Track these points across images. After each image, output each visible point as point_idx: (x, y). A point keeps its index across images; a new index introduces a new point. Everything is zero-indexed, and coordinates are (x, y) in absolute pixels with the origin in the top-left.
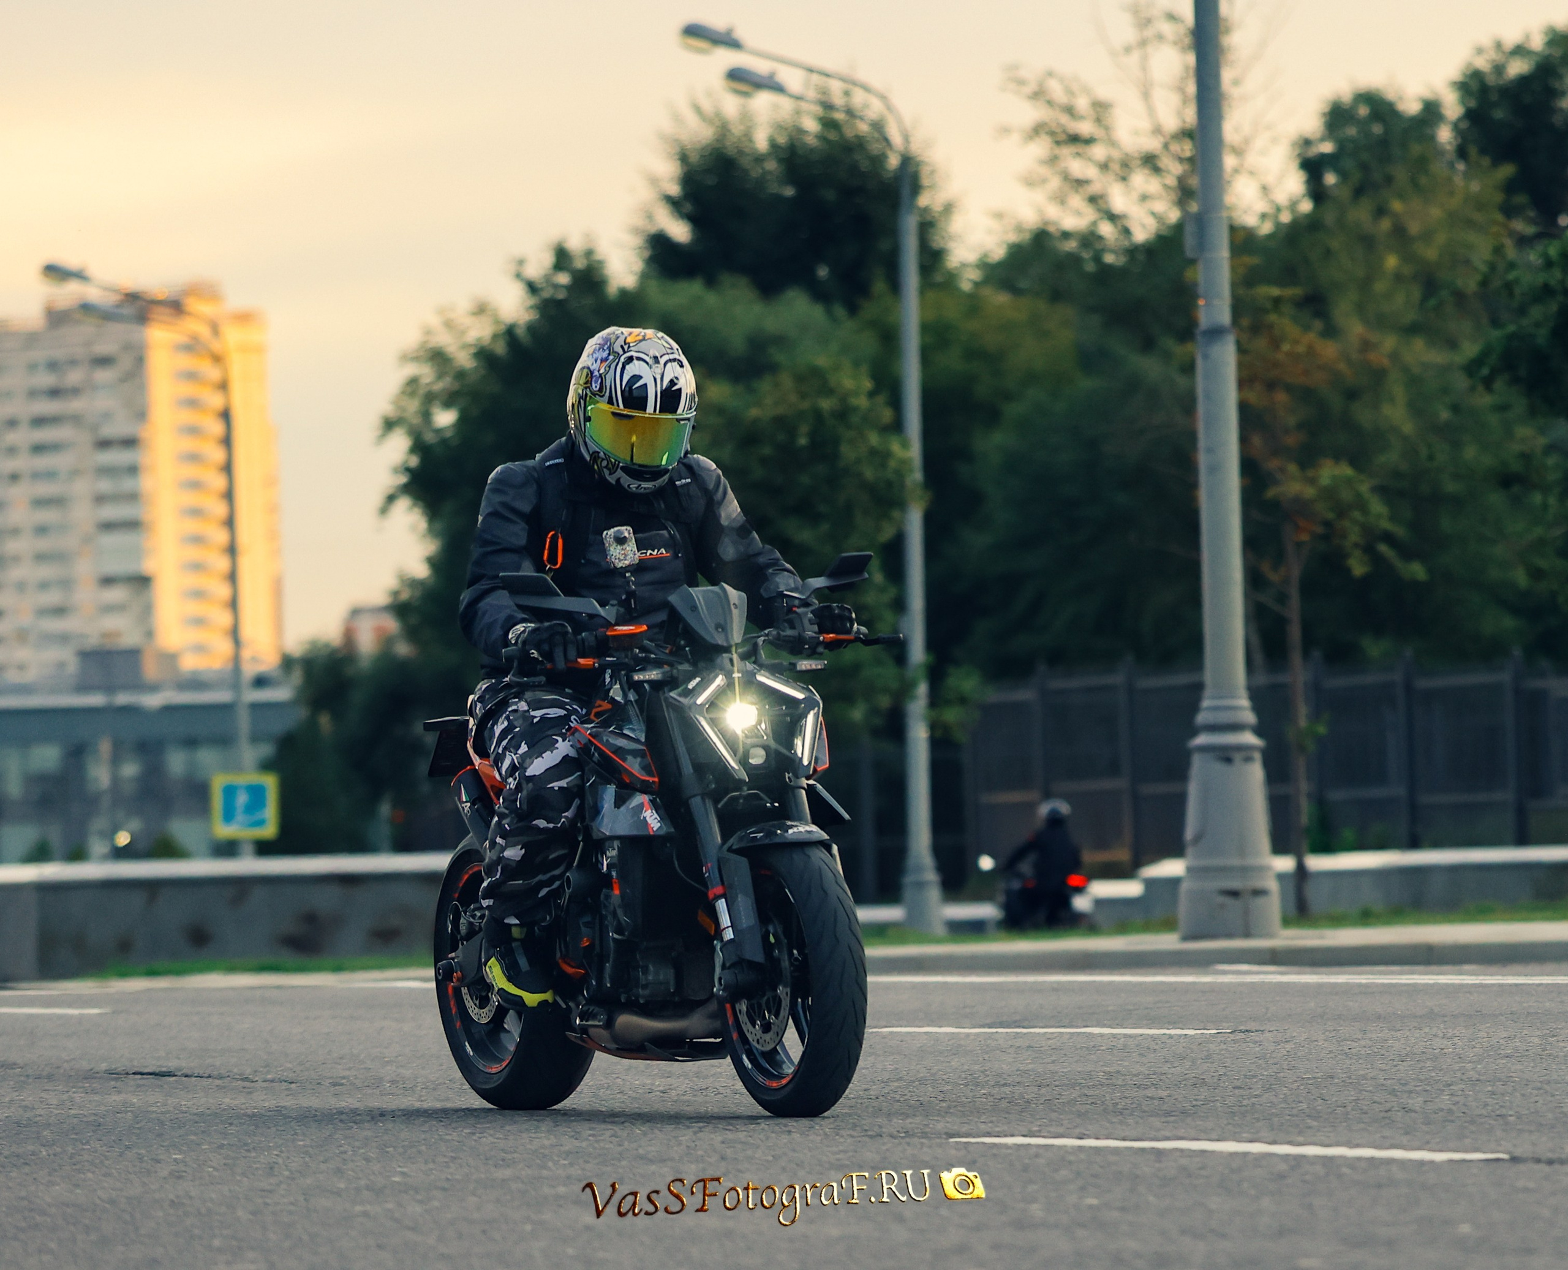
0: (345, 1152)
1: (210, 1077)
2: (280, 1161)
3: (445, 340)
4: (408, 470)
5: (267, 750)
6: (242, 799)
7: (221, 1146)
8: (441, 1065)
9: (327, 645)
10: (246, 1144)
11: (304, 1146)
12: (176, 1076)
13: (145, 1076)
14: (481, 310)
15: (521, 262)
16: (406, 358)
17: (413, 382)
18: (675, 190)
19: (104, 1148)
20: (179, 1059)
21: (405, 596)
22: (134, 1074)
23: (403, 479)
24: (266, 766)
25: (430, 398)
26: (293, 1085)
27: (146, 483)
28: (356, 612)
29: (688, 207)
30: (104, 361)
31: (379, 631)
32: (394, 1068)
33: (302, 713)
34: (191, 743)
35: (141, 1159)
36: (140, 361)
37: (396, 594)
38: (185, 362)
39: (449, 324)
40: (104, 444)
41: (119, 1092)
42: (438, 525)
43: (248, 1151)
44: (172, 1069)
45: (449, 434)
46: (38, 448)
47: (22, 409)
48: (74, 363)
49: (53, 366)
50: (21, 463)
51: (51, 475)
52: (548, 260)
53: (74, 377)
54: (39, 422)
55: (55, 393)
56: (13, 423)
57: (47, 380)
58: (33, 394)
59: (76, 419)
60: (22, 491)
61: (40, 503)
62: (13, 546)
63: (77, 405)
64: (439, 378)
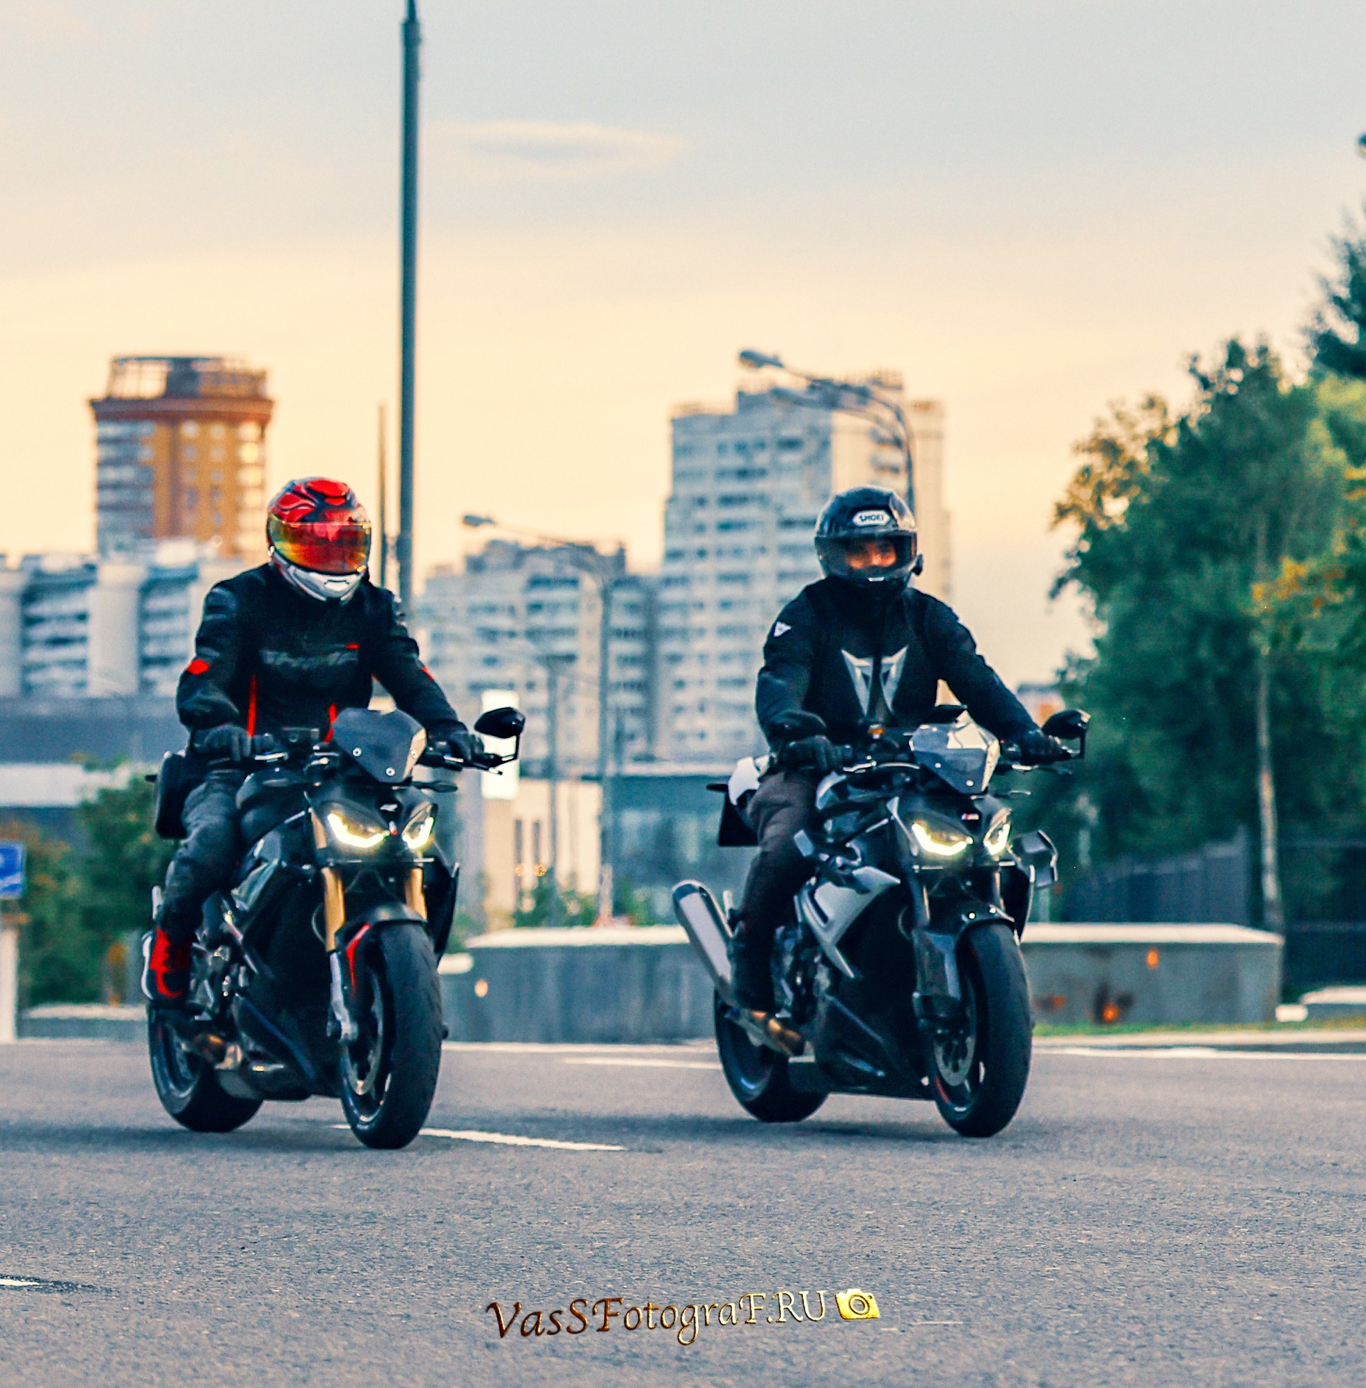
0: (1031, 1213)
2: (969, 1220)
3: (1115, 431)
4: (1079, 555)
7: (911, 1204)
10: (935, 1203)
11: (991, 1206)
14: (1151, 403)
15: (1195, 359)
16: (1079, 448)
17: (1086, 471)
18: (1343, 292)
19: (798, 1202)
21: (1071, 676)
23: (1076, 563)
25: (1101, 487)
28: (1023, 691)
29: (1357, 310)
30: (791, 444)
31: (1045, 710)
35: (834, 1213)
36: (825, 444)
37: (1062, 673)
39: (1119, 417)
40: (787, 524)
42: (1107, 609)
43: (937, 1209)
45: (1120, 522)
46: (725, 527)
47: (711, 488)
48: (762, 445)
49: (741, 448)
50: (709, 540)
51: (737, 552)
52: (1222, 356)
53: (762, 459)
54: (727, 501)
55: (743, 474)
56: (701, 502)
57: (735, 461)
58: (722, 474)
59: (762, 499)
60: (708, 567)
61: (727, 578)
62: (698, 619)
63: (761, 486)
64: (1110, 467)
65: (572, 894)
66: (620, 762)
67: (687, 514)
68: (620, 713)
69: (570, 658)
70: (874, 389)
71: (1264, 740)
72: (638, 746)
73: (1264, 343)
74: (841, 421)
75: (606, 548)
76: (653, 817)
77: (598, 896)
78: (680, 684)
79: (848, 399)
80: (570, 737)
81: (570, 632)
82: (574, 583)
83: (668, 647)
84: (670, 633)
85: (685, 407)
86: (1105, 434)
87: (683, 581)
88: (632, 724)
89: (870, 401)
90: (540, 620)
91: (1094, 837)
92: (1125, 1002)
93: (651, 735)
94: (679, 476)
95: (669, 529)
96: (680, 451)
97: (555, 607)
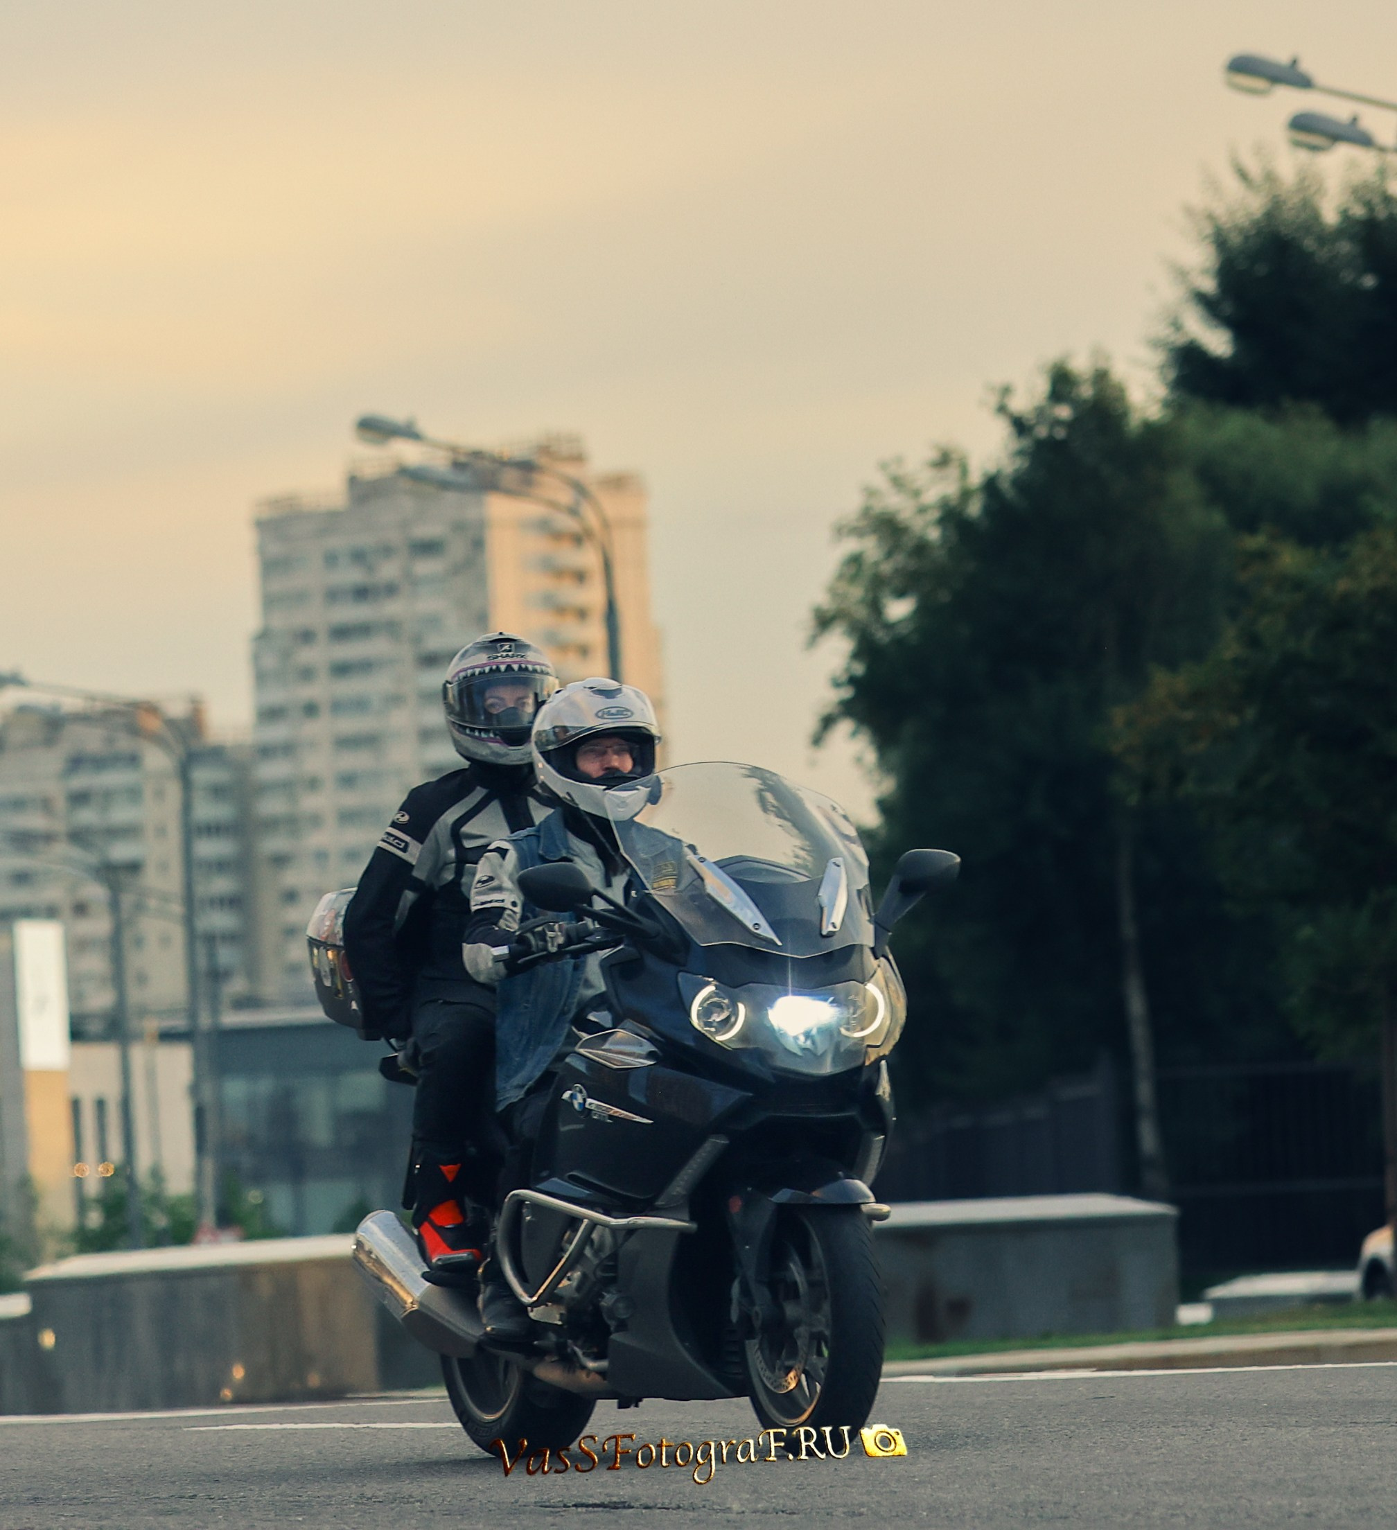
3: (896, 503)
4: (851, 681)
12: (633, 1507)
13: (591, 1509)
14: (943, 460)
15: (1005, 392)
16: (842, 531)
17: (855, 560)
18: (1209, 285)
22: (575, 1506)
23: (847, 693)
25: (878, 583)
26: (794, 1517)
29: (1228, 308)
30: (428, 548)
36: (478, 544)
38: (537, 545)
39: (902, 481)
40: (431, 660)
42: (895, 756)
45: (904, 630)
46: (342, 670)
47: (318, 616)
48: (387, 551)
49: (359, 557)
50: (319, 690)
51: (360, 705)
52: (1042, 386)
54: (341, 633)
55: (362, 593)
56: (307, 636)
57: (352, 576)
58: (333, 595)
59: (391, 628)
60: (320, 729)
61: (346, 743)
62: (311, 803)
63: (392, 608)
64: (889, 554)
65: (156, 1200)
66: (215, 1011)
67: (286, 655)
68: (211, 939)
69: (134, 867)
70: (543, 461)
71: (1129, 930)
72: (237, 986)
73: (1102, 365)
74: (499, 508)
75: (177, 709)
76: (265, 1086)
77: (196, 1200)
78: (291, 896)
79: (510, 477)
80: (142, 979)
81: (130, 832)
82: (133, 760)
83: (273, 844)
84: (272, 824)
85: (275, 503)
86: (878, 506)
87: (288, 749)
88: (226, 955)
89: (536, 477)
90: (87, 816)
93: (252, 970)
94: (270, 602)
95: (261, 678)
96: (271, 566)
97: (107, 797)
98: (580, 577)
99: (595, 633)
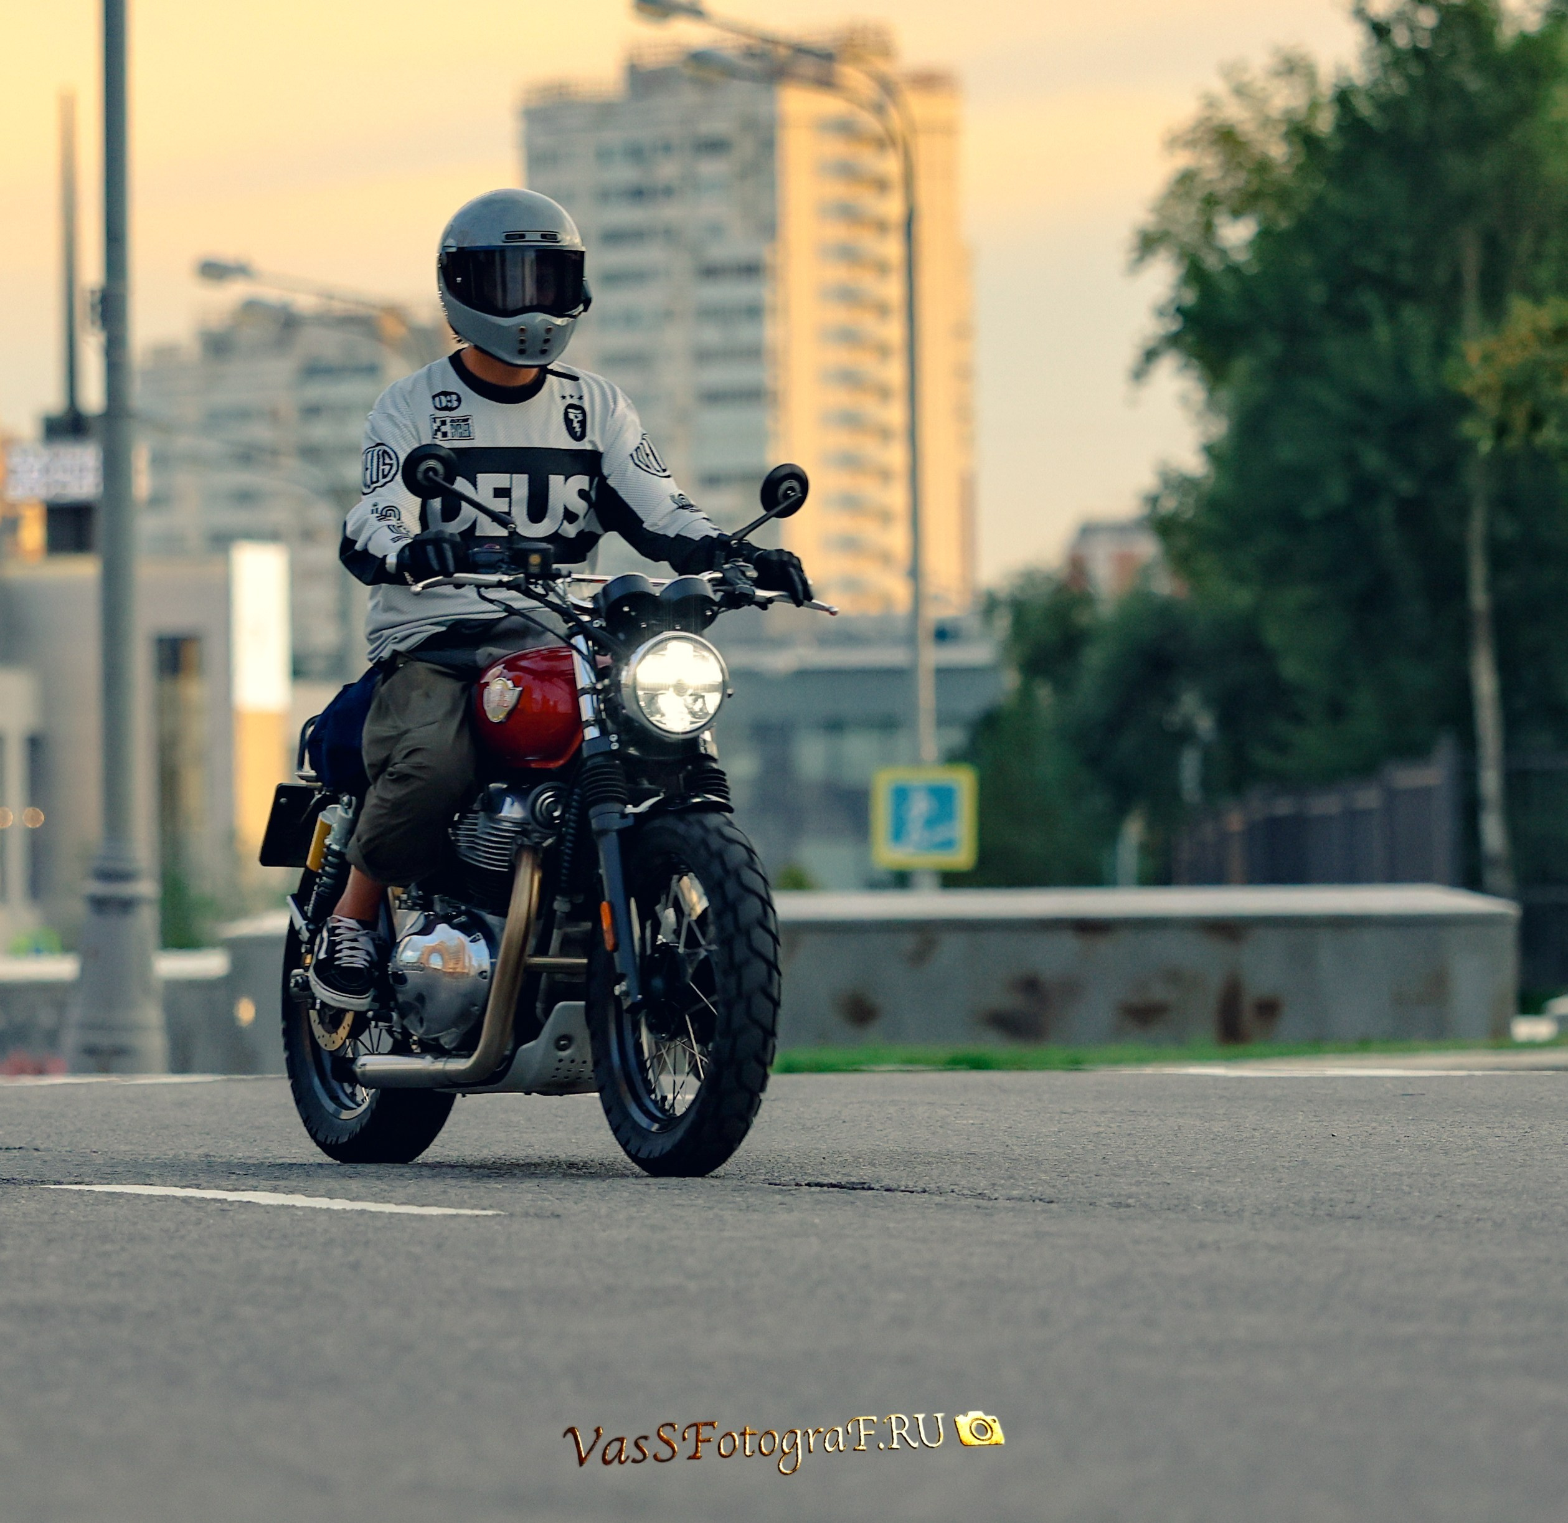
1: (924, 1191)
3: (1235, 113)
4: (1179, 310)
5: (957, 737)
6: (920, 807)
8: (1279, 1181)
9: (1048, 579)
12: (873, 1189)
13: (825, 1188)
14: (1290, 67)
16: (1175, 142)
20: (874, 1165)
21: (1169, 505)
22: (809, 1185)
23: (1173, 325)
24: (953, 758)
25: (1211, 203)
26: (1053, 1205)
27: (772, 332)
28: (1088, 531)
30: (714, 146)
31: (1124, 561)
32: (1207, 1184)
33: (1010, 680)
34: (835, 726)
36: (769, 146)
37: (1153, 500)
38: (835, 148)
39: (1241, 91)
40: (710, 272)
41: (790, 1210)
42: (1225, 396)
44: (866, 1179)
45: (1240, 259)
46: (612, 278)
47: (587, 219)
48: (667, 148)
49: (636, 154)
51: (631, 319)
53: (667, 170)
54: (613, 237)
55: (638, 194)
57: (624, 174)
58: (605, 195)
59: (669, 234)
61: (614, 361)
63: (669, 213)
64: (1228, 169)
70: (845, 51)
74: (794, 103)
79: (803, 68)
82: (371, 370)
85: (545, 91)
86: (1218, 117)
90: (320, 432)
91: (1207, 761)
92: (1268, 1009)
96: (538, 162)
97: (342, 411)
98: (881, 185)
99: (892, 249)
